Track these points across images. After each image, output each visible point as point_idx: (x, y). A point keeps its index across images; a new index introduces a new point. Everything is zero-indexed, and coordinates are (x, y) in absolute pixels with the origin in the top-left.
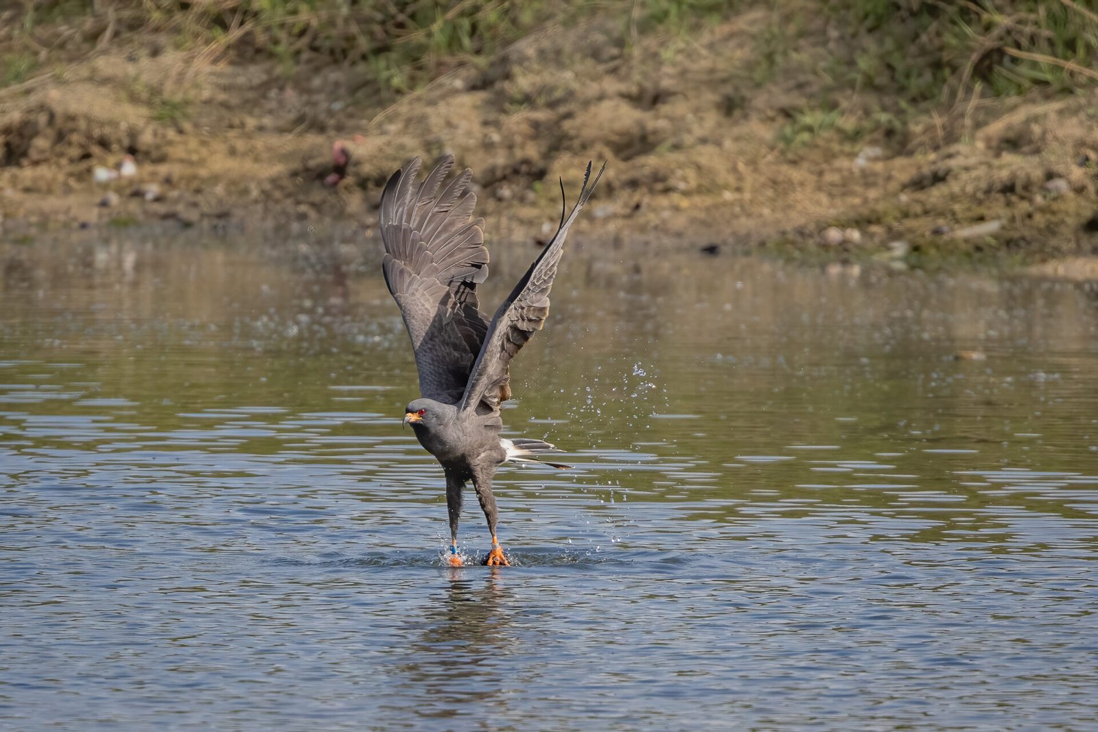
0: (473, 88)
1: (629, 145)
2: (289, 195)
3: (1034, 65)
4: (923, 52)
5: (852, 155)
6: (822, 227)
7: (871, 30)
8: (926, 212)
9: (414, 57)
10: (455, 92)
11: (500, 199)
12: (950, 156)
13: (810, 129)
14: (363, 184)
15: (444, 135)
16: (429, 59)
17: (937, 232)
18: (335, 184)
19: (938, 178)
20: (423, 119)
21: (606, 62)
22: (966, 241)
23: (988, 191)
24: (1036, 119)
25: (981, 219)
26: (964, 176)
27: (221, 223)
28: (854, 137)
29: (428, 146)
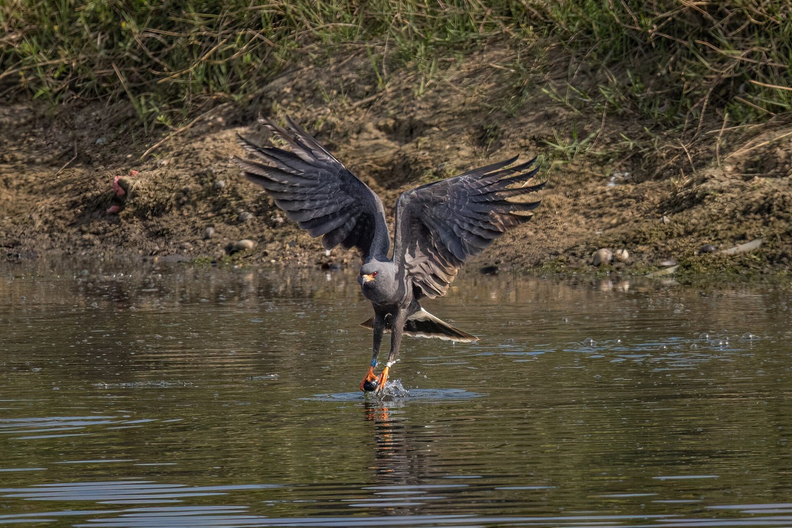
0: (233, 123)
1: (391, 173)
2: (72, 225)
3: (771, 93)
4: (661, 83)
5: (603, 179)
6: (593, 248)
7: (610, 65)
8: (688, 233)
9: (173, 95)
10: (217, 127)
11: (274, 225)
12: (705, 180)
13: (562, 156)
14: (142, 213)
15: (215, 168)
16: (186, 97)
17: (704, 250)
18: (115, 214)
19: (695, 200)
20: (193, 153)
21: (361, 98)
22: (732, 257)
23: (745, 213)
24: (779, 143)
25: (743, 238)
26: (720, 198)
27: (13, 251)
28: (604, 161)
29: (200, 177)
